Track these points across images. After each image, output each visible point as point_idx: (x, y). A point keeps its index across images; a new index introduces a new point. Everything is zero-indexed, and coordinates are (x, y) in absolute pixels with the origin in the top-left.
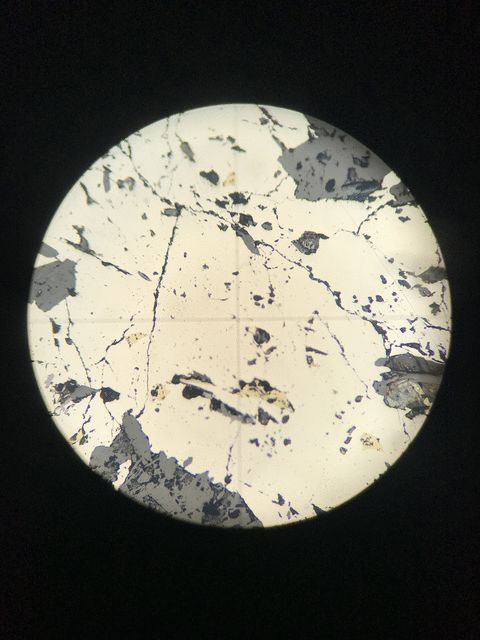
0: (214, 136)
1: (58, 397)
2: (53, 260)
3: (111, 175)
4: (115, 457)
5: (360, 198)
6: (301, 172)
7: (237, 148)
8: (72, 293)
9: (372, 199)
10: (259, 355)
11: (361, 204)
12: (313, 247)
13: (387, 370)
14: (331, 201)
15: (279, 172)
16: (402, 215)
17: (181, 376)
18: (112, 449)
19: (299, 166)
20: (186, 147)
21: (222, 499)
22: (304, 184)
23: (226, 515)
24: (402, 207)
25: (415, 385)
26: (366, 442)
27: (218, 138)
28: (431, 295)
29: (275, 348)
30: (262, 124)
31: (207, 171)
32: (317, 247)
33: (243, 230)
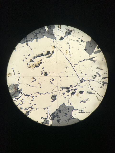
0: (88, 100)
1: (70, 30)
6: (67, 108)
7: (82, 102)
8: (85, 50)
9: (50, 116)
10: (43, 71)
11: (52, 113)
14: (57, 109)
17: (53, 54)
18: (52, 30)
21: (25, 40)
24: (44, 120)
25: (12, 92)
28: (24, 110)
31: (83, 93)
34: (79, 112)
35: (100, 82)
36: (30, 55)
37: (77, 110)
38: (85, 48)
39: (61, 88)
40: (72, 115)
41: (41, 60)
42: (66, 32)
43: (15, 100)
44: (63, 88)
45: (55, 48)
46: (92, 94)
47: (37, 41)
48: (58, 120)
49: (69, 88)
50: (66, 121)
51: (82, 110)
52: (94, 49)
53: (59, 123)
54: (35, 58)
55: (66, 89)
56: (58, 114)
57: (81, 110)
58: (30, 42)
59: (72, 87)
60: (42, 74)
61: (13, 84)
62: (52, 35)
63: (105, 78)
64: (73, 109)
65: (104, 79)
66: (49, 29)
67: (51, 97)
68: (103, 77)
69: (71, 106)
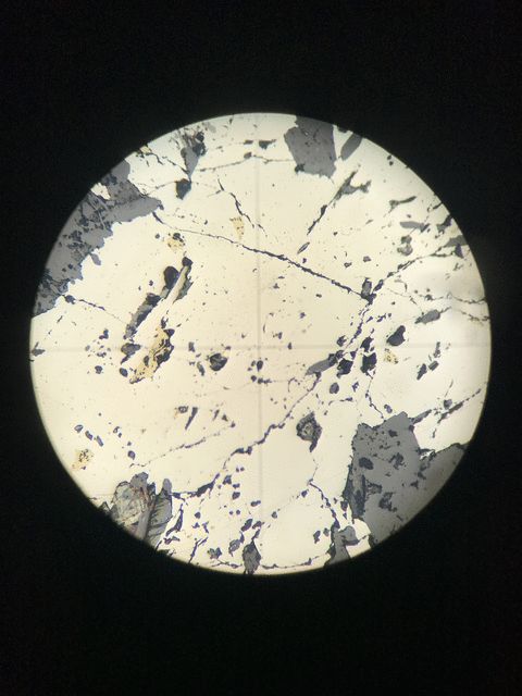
0: (441, 348)
1: (191, 133)
2: (338, 152)
3: (418, 231)
4: (115, 183)
5: (347, 493)
6: (386, 434)
7: (423, 371)
8: (299, 168)
10: (198, 356)
11: (341, 492)
12: (304, 434)
13: (158, 491)
14: (349, 461)
15: (390, 411)
17: (190, 268)
18: (124, 181)
19: (393, 434)
20: (433, 316)
21: (50, 289)
22: (374, 436)
24: (329, 537)
25: (136, 517)
26: (84, 454)
27: (438, 352)
28: (230, 552)
29: (202, 374)
30: (445, 401)
31: (405, 334)
32: (303, 438)
33: (334, 362)
34: (439, 416)
35: (440, 249)
36: (106, 332)
37: (428, 413)
38: (295, 164)
39: (307, 373)
40: (422, 447)
41: (163, 324)
42: (184, 154)
43: (170, 536)
44: (316, 371)
45: (181, 241)
46: (442, 315)
47: (97, 261)
48: (382, 504)
49: (339, 354)
50: (415, 484)
51: (446, 404)
52: (333, 143)
53: (395, 509)
54: (132, 330)
55: (331, 365)
56: (363, 478)
57: (442, 406)
58: (73, 283)
59: (348, 341)
60: (202, 371)
61: (120, 485)
62: (137, 198)
63: (447, 223)
64: (410, 423)
65: (448, 230)
66: (111, 184)
67: (299, 435)
68: (438, 225)
69: (392, 415)
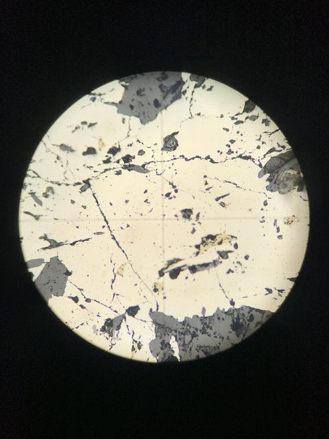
0: (74, 129)
1: (107, 335)
2: (44, 265)
3: (36, 195)
4: (163, 341)
5: (178, 97)
6: (135, 109)
7: (91, 125)
8: (69, 273)
9: (185, 92)
10: (194, 224)
11: (181, 99)
12: (175, 144)
13: (268, 175)
14: (164, 111)
15: (124, 120)
16: (207, 88)
17: (163, 269)
18: (158, 338)
19: (132, 107)
20: (64, 147)
21: (238, 316)
22: (142, 114)
23: (247, 322)
24: (204, 83)
25: (289, 171)
26: (288, 222)
27: (76, 128)
28: (258, 117)
29: (199, 213)
30: (93, 101)
31: (85, 150)
32: (176, 141)
33: (130, 166)
37: (106, 103)
38: (69, 278)
41: (197, 253)
42: (118, 328)
45: (155, 286)
46: (59, 144)
52: (42, 273)
54: (215, 263)
55: (133, 165)
56: (164, 98)
57: (97, 100)
58: (224, 309)
59: (115, 170)
60: (198, 216)
62: (159, 324)
64: (119, 105)
66: (166, 342)
67: (177, 145)
68: (26, 189)
69: (124, 116)
